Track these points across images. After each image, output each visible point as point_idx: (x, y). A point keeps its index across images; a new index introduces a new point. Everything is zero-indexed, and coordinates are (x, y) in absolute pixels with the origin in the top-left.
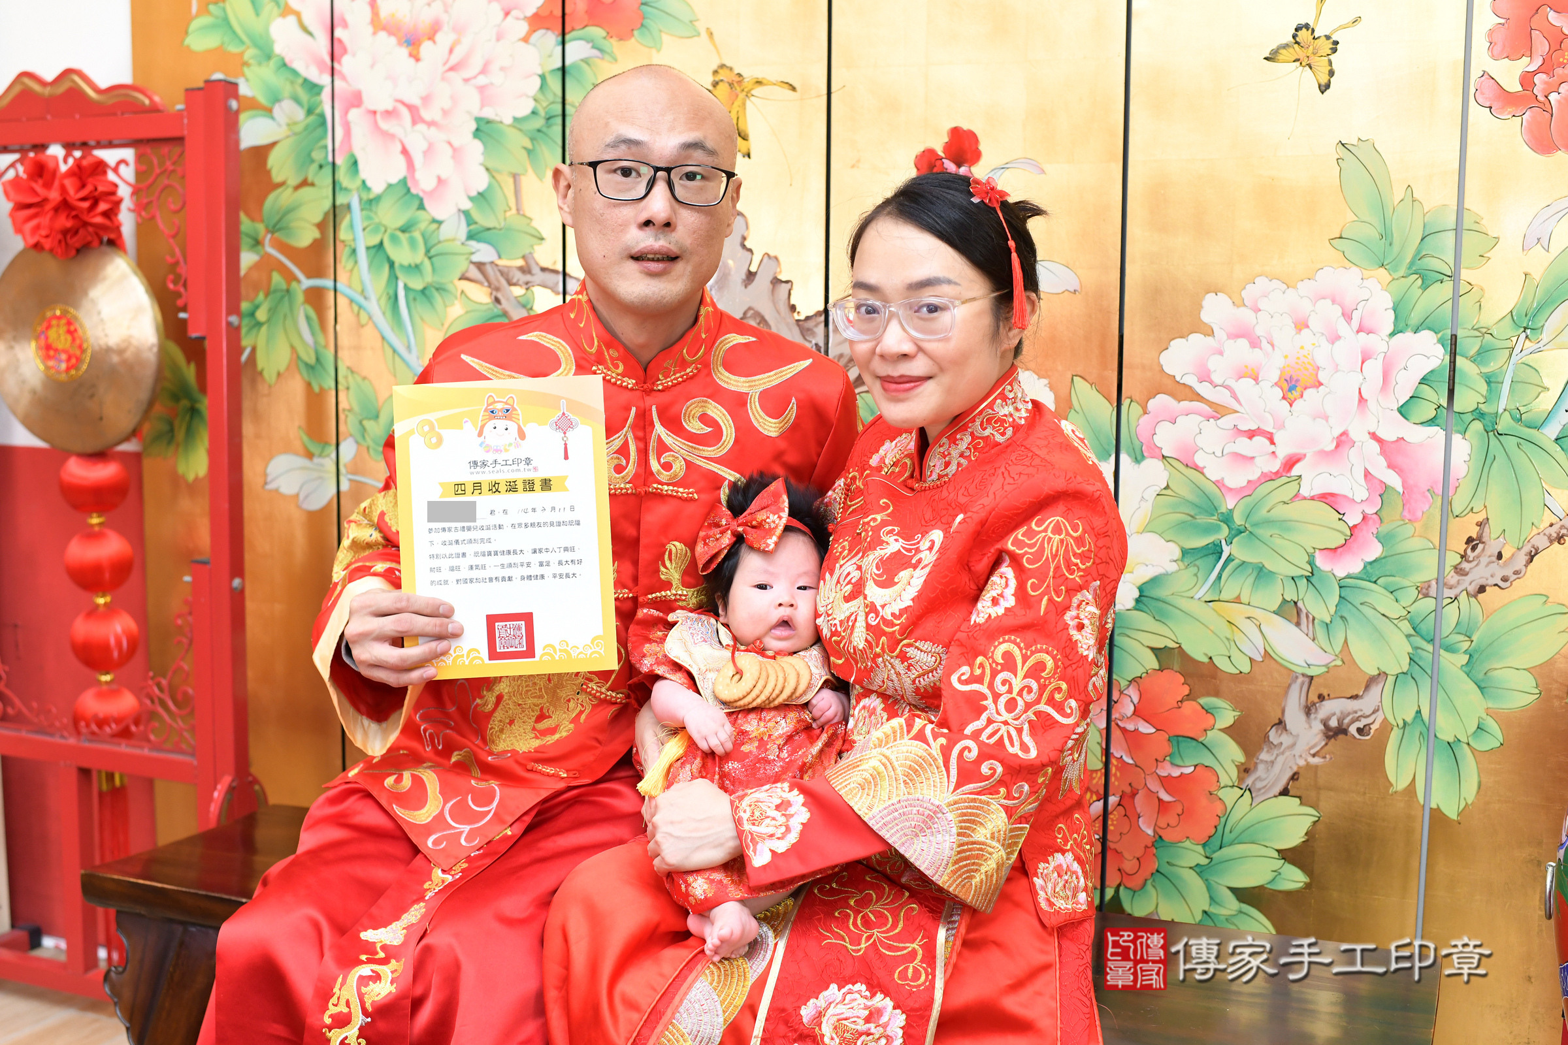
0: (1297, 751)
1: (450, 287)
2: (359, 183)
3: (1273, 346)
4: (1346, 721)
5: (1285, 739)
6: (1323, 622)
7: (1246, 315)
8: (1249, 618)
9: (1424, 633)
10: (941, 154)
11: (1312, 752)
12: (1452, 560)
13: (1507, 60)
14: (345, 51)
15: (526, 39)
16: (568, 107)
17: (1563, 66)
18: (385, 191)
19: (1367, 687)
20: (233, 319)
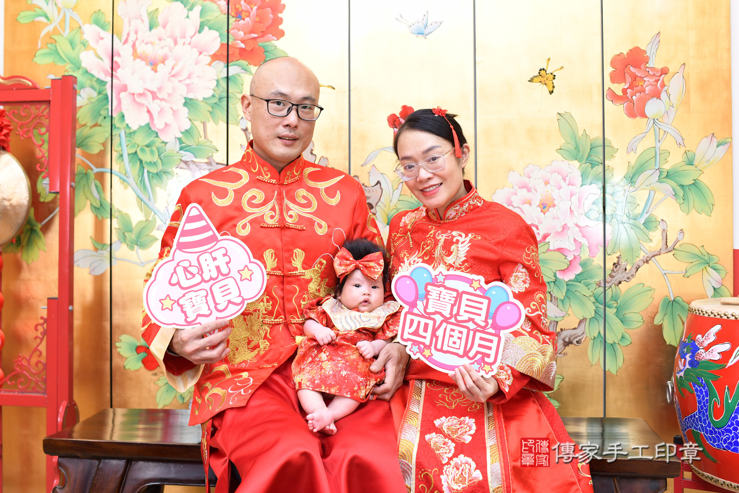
1: (170, 171)
2: (125, 125)
3: (536, 191)
4: (572, 339)
6: (561, 300)
7: (526, 180)
9: (599, 301)
10: (399, 116)
12: (608, 272)
13: (617, 84)
14: (119, 67)
15: (210, 64)
16: (230, 94)
17: (637, 86)
18: (138, 128)
19: (579, 324)
20: (73, 184)
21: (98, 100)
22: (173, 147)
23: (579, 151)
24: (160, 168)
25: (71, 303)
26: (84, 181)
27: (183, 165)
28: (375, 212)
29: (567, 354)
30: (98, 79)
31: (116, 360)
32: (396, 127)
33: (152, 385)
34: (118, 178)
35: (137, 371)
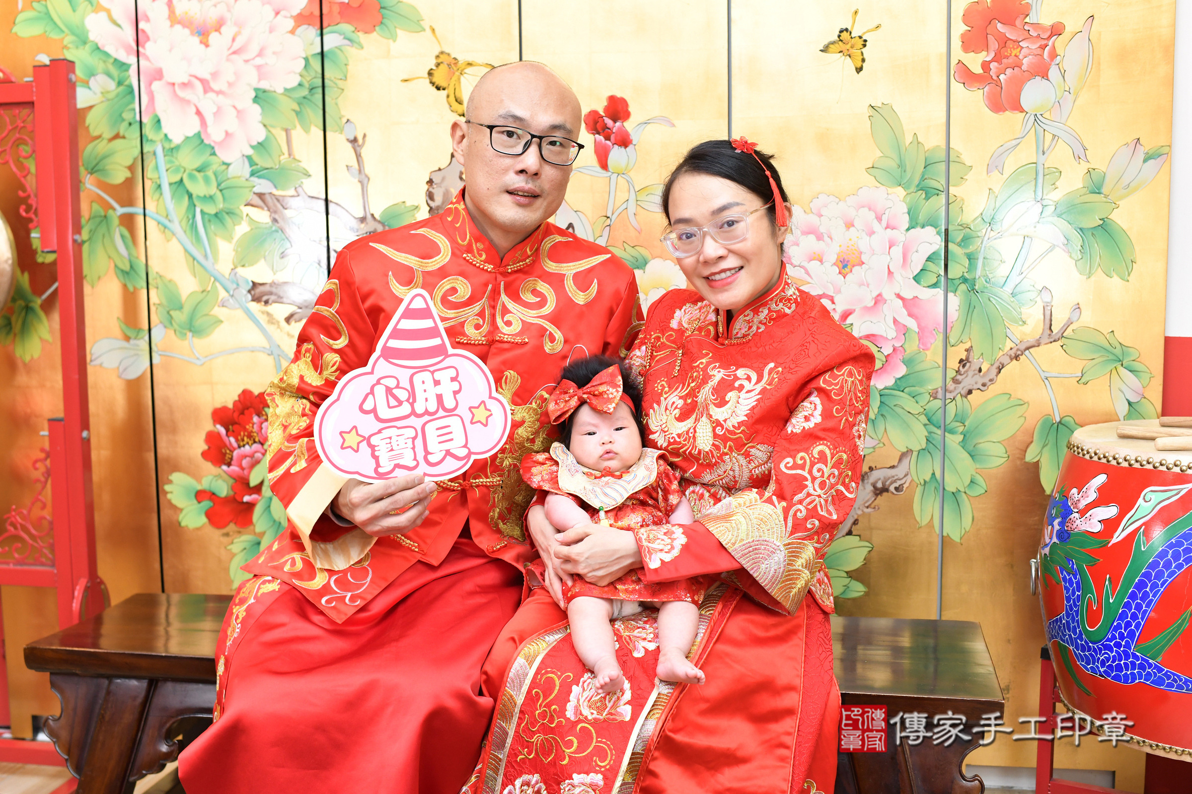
1: (237, 211)
2: (162, 136)
3: (831, 239)
4: (888, 483)
7: (813, 219)
9: (935, 422)
10: (602, 113)
11: (867, 505)
12: (951, 374)
13: (973, 53)
14: (148, 38)
15: (292, 32)
16: (326, 81)
17: (1007, 57)
18: (183, 142)
19: (900, 460)
20: (77, 237)
21: (117, 95)
22: (239, 170)
23: (905, 171)
24: (221, 206)
25: (86, 425)
26: (103, 229)
27: (257, 201)
29: (879, 508)
30: (116, 60)
31: (166, 513)
32: (599, 133)
33: (222, 551)
34: (156, 223)
35: (198, 529)
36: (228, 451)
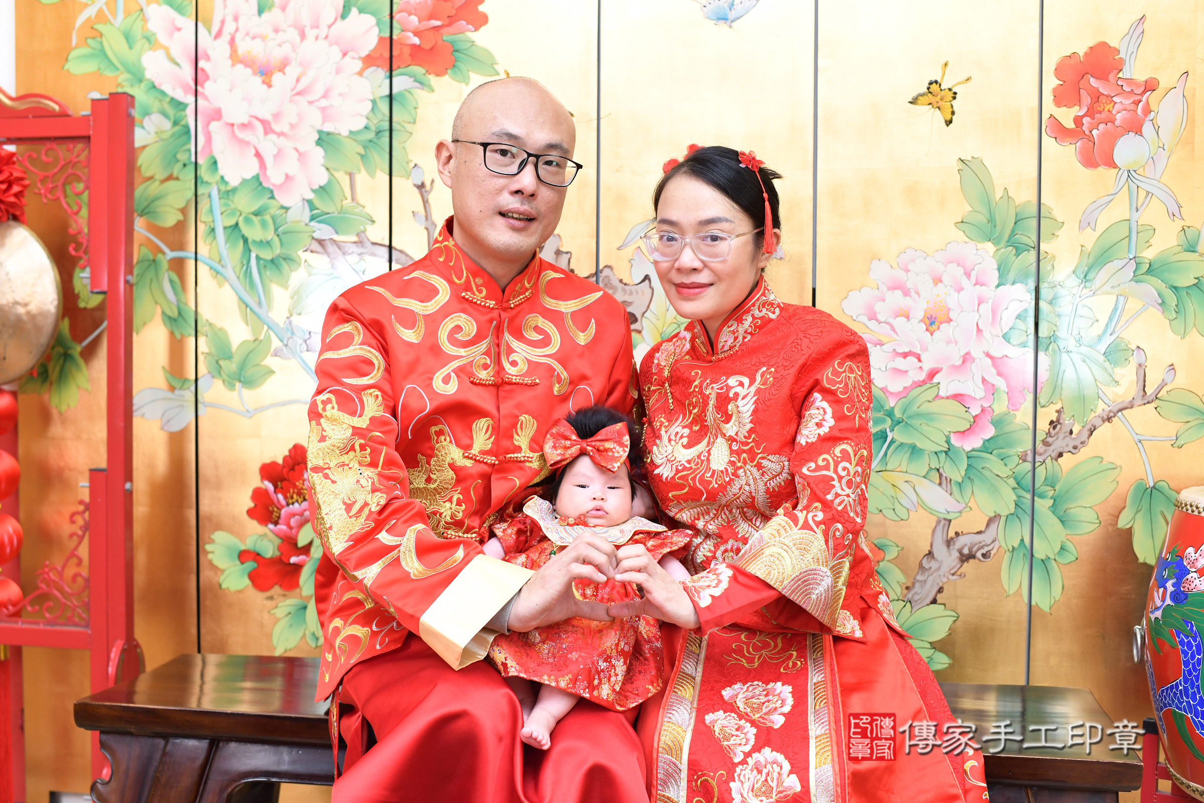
0: (941, 572)
1: (295, 257)
2: (218, 178)
3: (919, 295)
4: (974, 549)
5: (934, 565)
6: (957, 482)
7: (901, 275)
8: (906, 482)
9: (1024, 486)
11: (952, 572)
12: (1040, 436)
13: (1065, 108)
14: (207, 78)
15: (360, 73)
16: (394, 124)
17: (1100, 112)
18: (241, 184)
19: (988, 525)
20: (129, 278)
21: (172, 135)
22: (299, 215)
23: (995, 226)
24: (277, 251)
25: (129, 477)
26: (150, 274)
27: (315, 246)
28: (640, 328)
29: (965, 576)
30: (172, 99)
31: (205, 574)
33: (266, 616)
34: (207, 268)
35: (240, 592)
36: (275, 509)
